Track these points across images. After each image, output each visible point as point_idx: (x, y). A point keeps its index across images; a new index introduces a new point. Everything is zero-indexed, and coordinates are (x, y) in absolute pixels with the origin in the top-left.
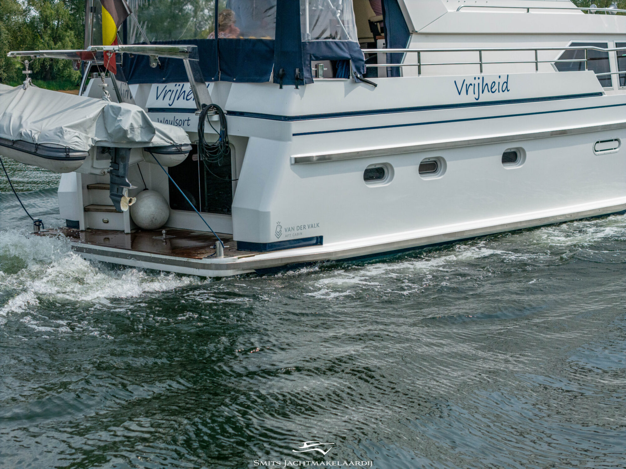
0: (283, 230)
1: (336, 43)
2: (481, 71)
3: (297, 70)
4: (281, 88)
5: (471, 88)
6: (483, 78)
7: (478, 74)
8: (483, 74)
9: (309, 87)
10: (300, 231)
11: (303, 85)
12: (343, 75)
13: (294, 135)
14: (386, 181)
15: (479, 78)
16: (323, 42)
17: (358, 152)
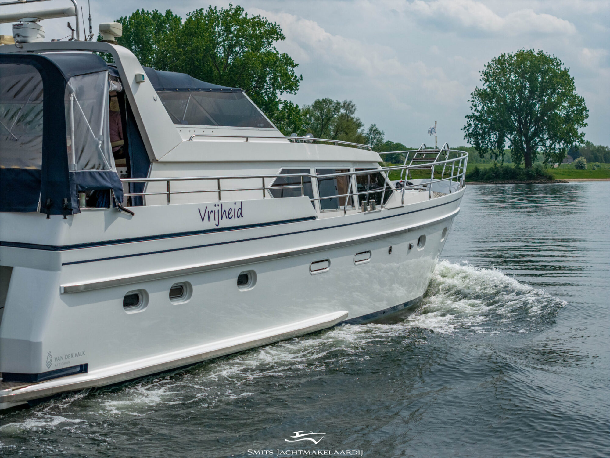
0: (53, 359)
1: (99, 173)
2: (220, 199)
3: (66, 200)
4: (48, 217)
5: (212, 214)
6: (222, 205)
7: (217, 201)
8: (221, 201)
9: (76, 216)
10: (68, 360)
11: (71, 214)
12: (104, 205)
13: (63, 264)
14: (141, 307)
15: (218, 205)
16: (88, 172)
17: (119, 280)
